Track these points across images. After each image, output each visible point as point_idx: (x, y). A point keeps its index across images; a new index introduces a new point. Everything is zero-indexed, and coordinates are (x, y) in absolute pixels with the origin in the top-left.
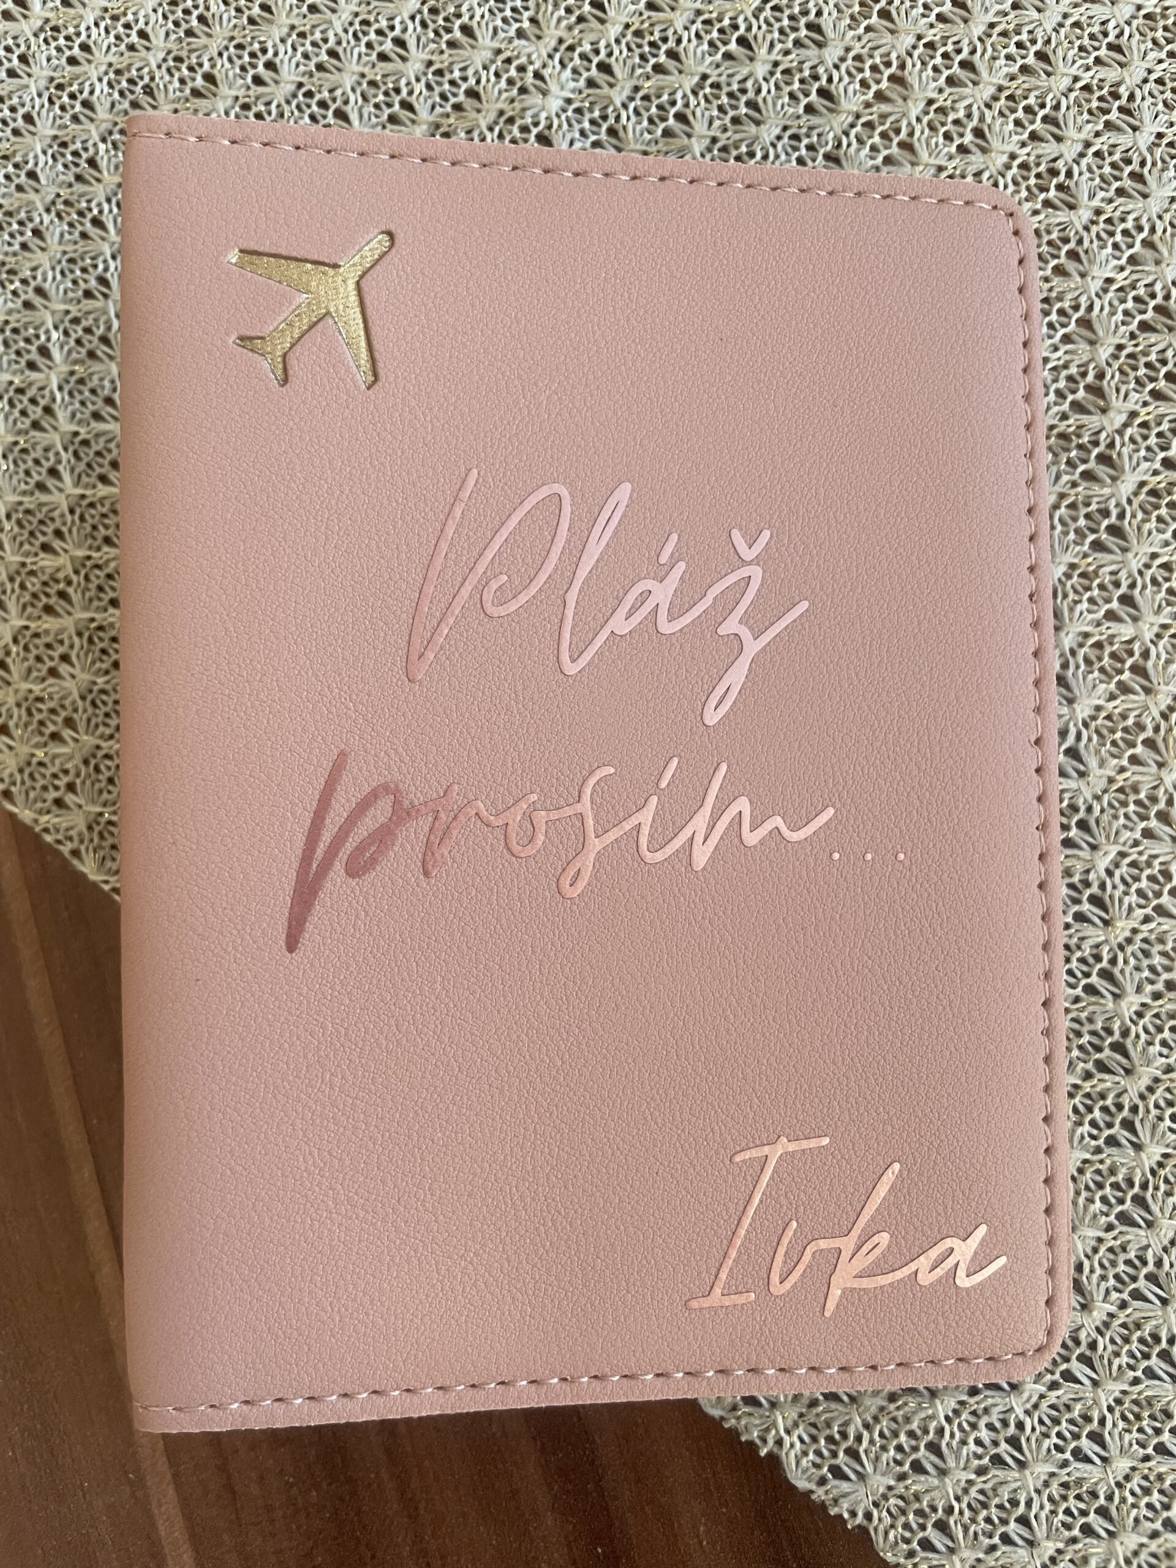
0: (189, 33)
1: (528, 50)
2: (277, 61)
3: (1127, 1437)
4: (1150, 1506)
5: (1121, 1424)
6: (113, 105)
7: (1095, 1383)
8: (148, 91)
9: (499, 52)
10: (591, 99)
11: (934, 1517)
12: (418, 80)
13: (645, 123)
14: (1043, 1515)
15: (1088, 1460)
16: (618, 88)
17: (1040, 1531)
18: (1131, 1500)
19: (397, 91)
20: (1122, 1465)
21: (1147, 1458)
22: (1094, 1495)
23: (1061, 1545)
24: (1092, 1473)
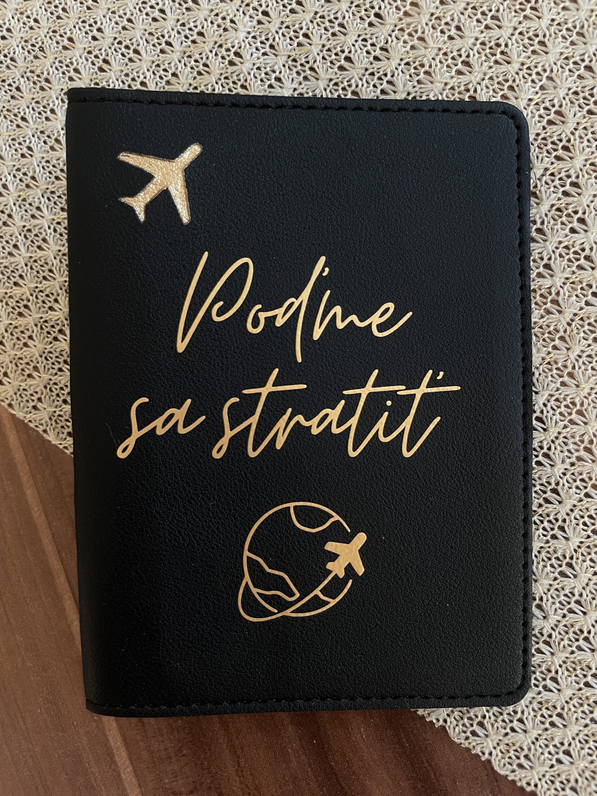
0: (59, 17)
1: (226, 8)
2: (102, 27)
3: (569, 679)
4: (583, 712)
5: (566, 673)
6: (25, 59)
7: (552, 654)
8: (42, 49)
9: (212, 10)
10: (260, 30)
11: (477, 720)
12: (173, 30)
13: (288, 40)
14: (530, 718)
15: (551, 691)
16: (273, 24)
18: (573, 709)
19: (163, 36)
20: (568, 693)
21: (580, 689)
22: (555, 707)
23: (540, 732)
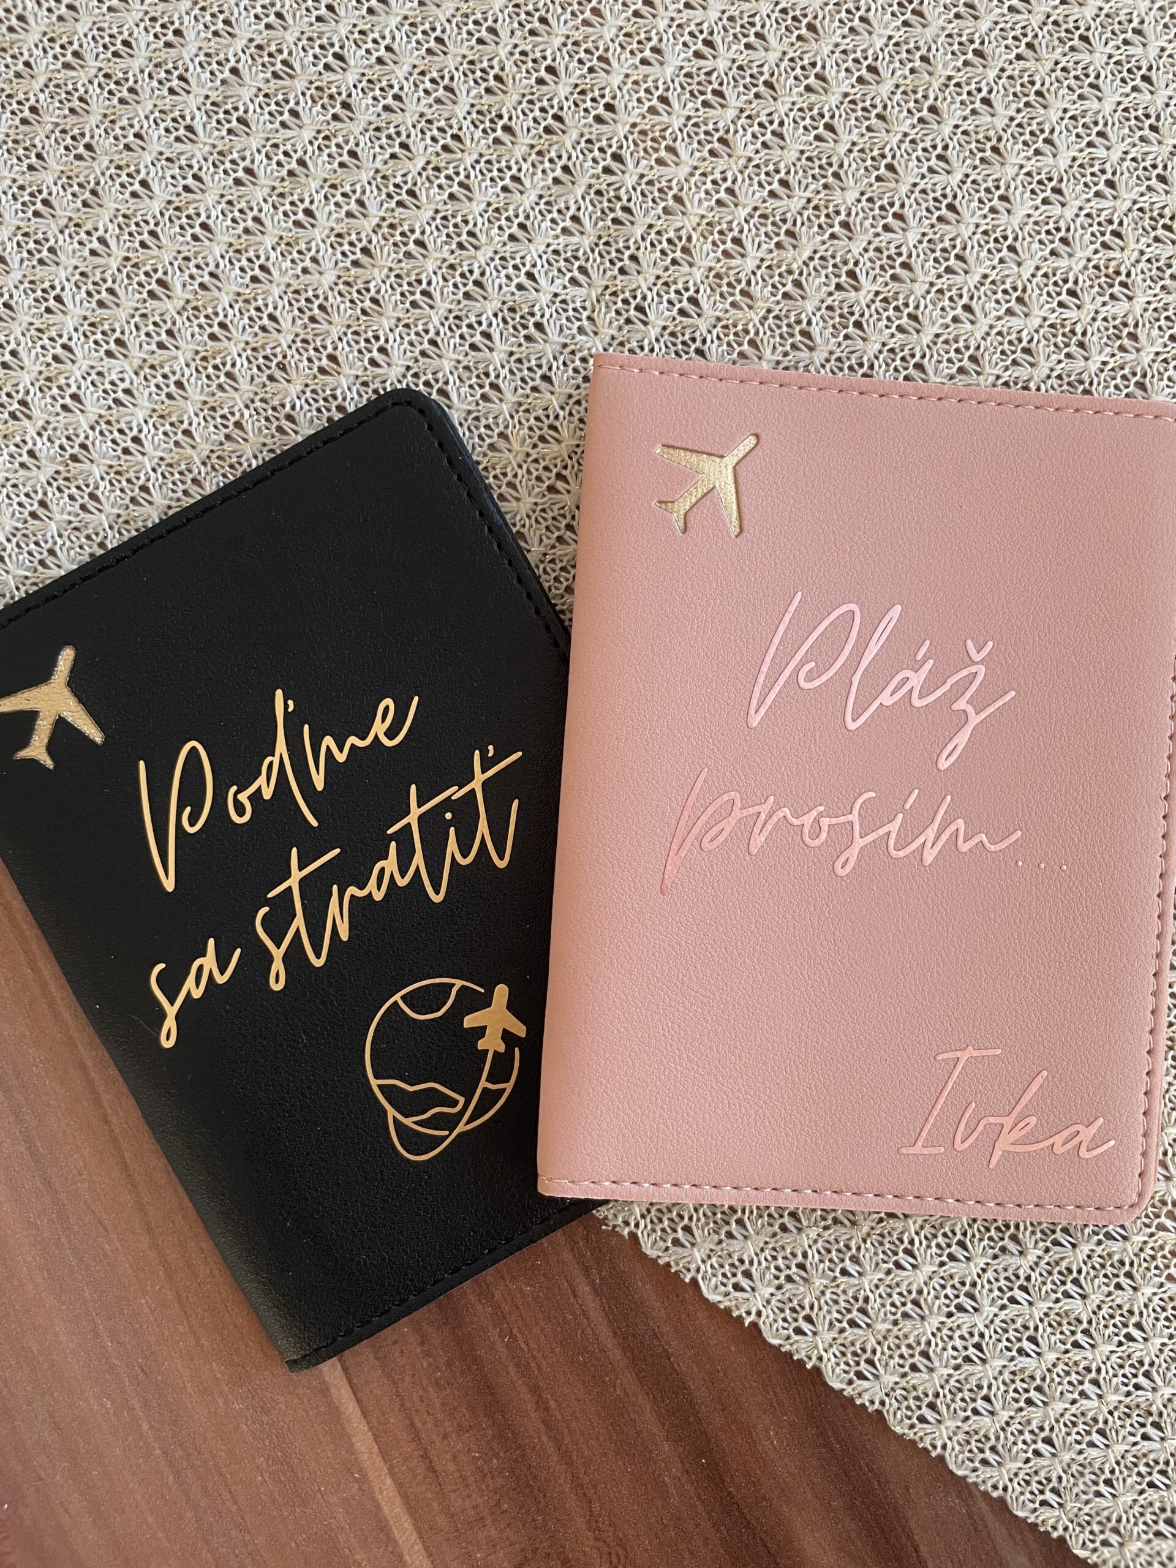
0: (313, 319)
2: (388, 347)
3: (1053, 1338)
4: (1070, 1383)
5: (1049, 1330)
6: (252, 379)
7: (1030, 1303)
8: (282, 367)
9: (565, 345)
11: (927, 1401)
17: (998, 1405)
24: (1030, 1363)
